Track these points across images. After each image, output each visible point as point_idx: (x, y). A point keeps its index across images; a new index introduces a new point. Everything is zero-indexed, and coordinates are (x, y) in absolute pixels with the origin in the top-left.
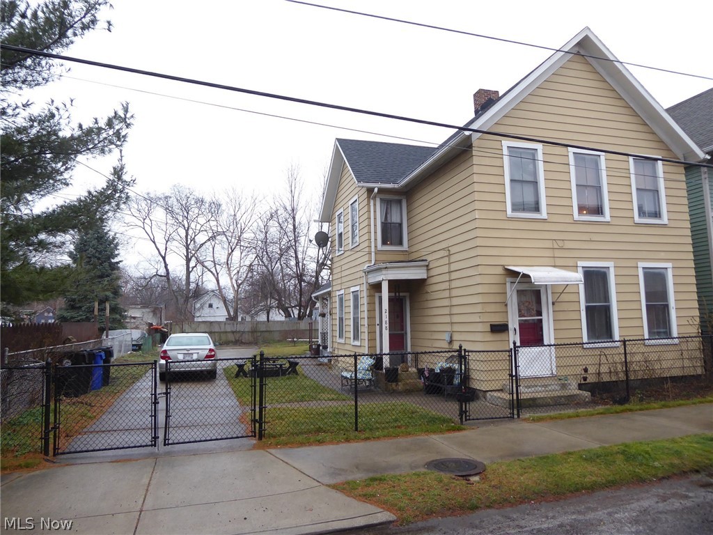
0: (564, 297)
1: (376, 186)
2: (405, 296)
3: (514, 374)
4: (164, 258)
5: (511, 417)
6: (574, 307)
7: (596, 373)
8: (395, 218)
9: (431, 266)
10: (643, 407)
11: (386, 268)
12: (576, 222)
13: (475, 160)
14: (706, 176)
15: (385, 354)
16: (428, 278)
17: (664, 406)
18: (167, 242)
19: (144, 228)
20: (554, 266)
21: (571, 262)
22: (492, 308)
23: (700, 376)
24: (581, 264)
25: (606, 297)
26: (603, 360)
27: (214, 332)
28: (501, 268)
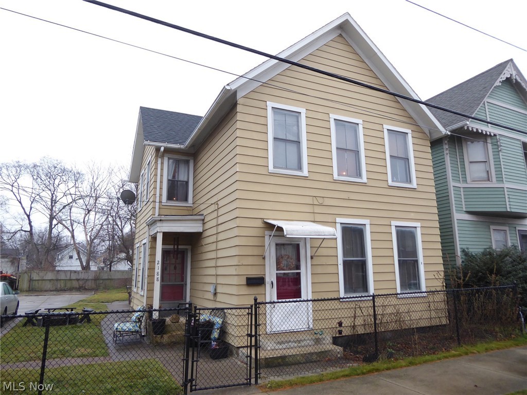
0: (321, 252)
1: (163, 146)
2: (187, 249)
3: (253, 333)
4: (28, 216)
5: (247, 384)
6: (331, 261)
7: (350, 326)
8: (182, 177)
9: (205, 221)
10: (390, 366)
11: (161, 220)
12: (335, 182)
13: (239, 116)
14: (448, 152)
15: (155, 310)
16: (203, 231)
17: (411, 364)
18: (32, 202)
19: (12, 191)
20: (314, 222)
21: (329, 218)
22: (249, 261)
23: (445, 325)
24: (339, 220)
25: (363, 253)
26: (358, 312)
27: (60, 280)
28: (260, 221)
